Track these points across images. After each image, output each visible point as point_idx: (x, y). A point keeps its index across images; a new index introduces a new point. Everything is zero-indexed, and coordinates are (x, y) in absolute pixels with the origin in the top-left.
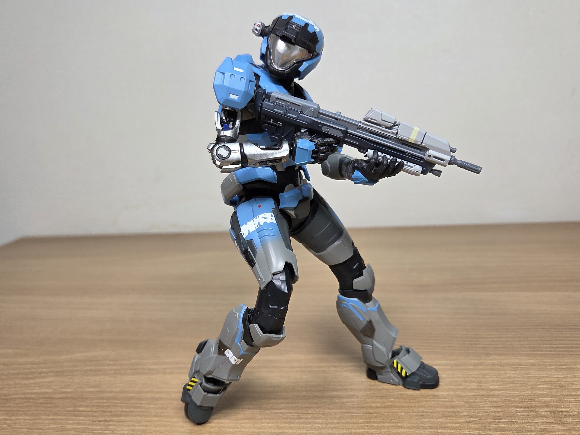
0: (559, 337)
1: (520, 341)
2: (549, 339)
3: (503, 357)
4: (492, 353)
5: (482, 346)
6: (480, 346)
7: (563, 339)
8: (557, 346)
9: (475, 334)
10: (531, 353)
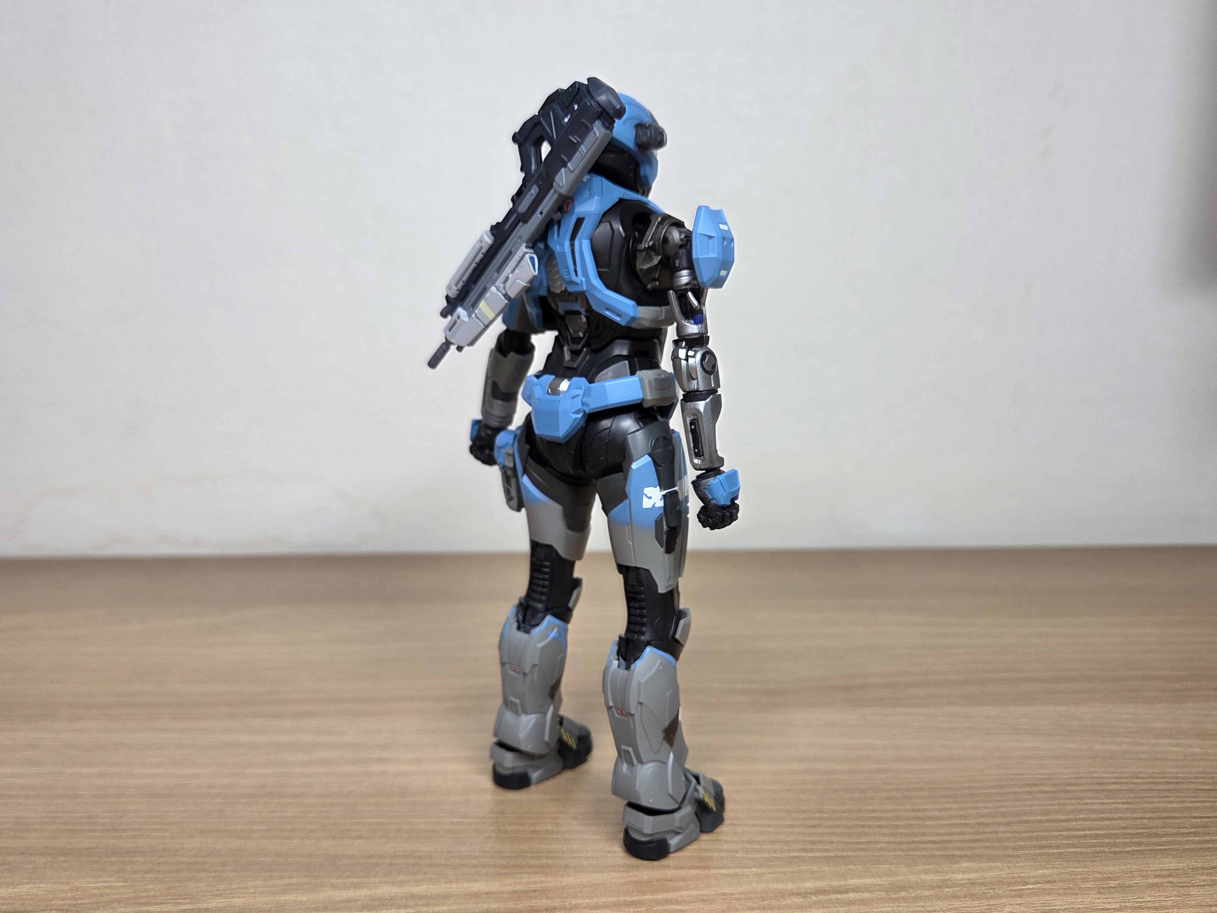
0: (1080, 811)
1: (1008, 824)
2: (1063, 817)
3: (984, 865)
4: (961, 856)
5: (936, 839)
6: (931, 839)
7: (1089, 816)
8: (1082, 833)
9: (913, 810)
10: (1038, 852)
